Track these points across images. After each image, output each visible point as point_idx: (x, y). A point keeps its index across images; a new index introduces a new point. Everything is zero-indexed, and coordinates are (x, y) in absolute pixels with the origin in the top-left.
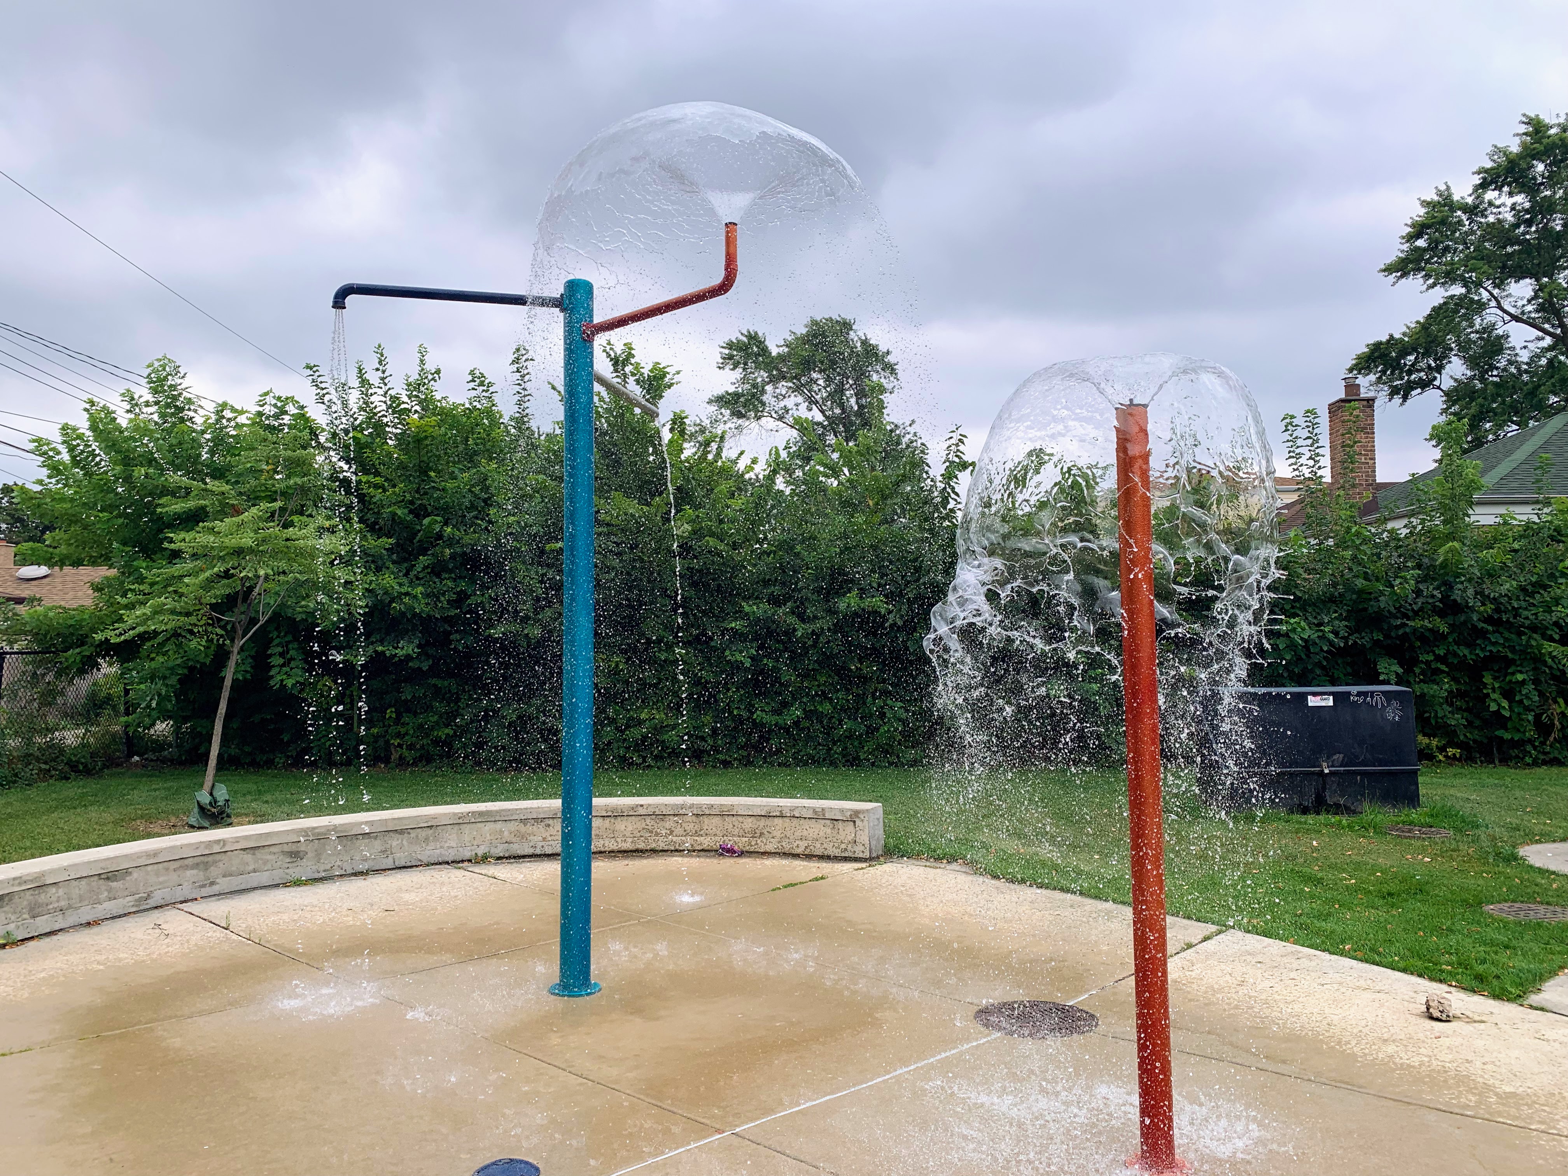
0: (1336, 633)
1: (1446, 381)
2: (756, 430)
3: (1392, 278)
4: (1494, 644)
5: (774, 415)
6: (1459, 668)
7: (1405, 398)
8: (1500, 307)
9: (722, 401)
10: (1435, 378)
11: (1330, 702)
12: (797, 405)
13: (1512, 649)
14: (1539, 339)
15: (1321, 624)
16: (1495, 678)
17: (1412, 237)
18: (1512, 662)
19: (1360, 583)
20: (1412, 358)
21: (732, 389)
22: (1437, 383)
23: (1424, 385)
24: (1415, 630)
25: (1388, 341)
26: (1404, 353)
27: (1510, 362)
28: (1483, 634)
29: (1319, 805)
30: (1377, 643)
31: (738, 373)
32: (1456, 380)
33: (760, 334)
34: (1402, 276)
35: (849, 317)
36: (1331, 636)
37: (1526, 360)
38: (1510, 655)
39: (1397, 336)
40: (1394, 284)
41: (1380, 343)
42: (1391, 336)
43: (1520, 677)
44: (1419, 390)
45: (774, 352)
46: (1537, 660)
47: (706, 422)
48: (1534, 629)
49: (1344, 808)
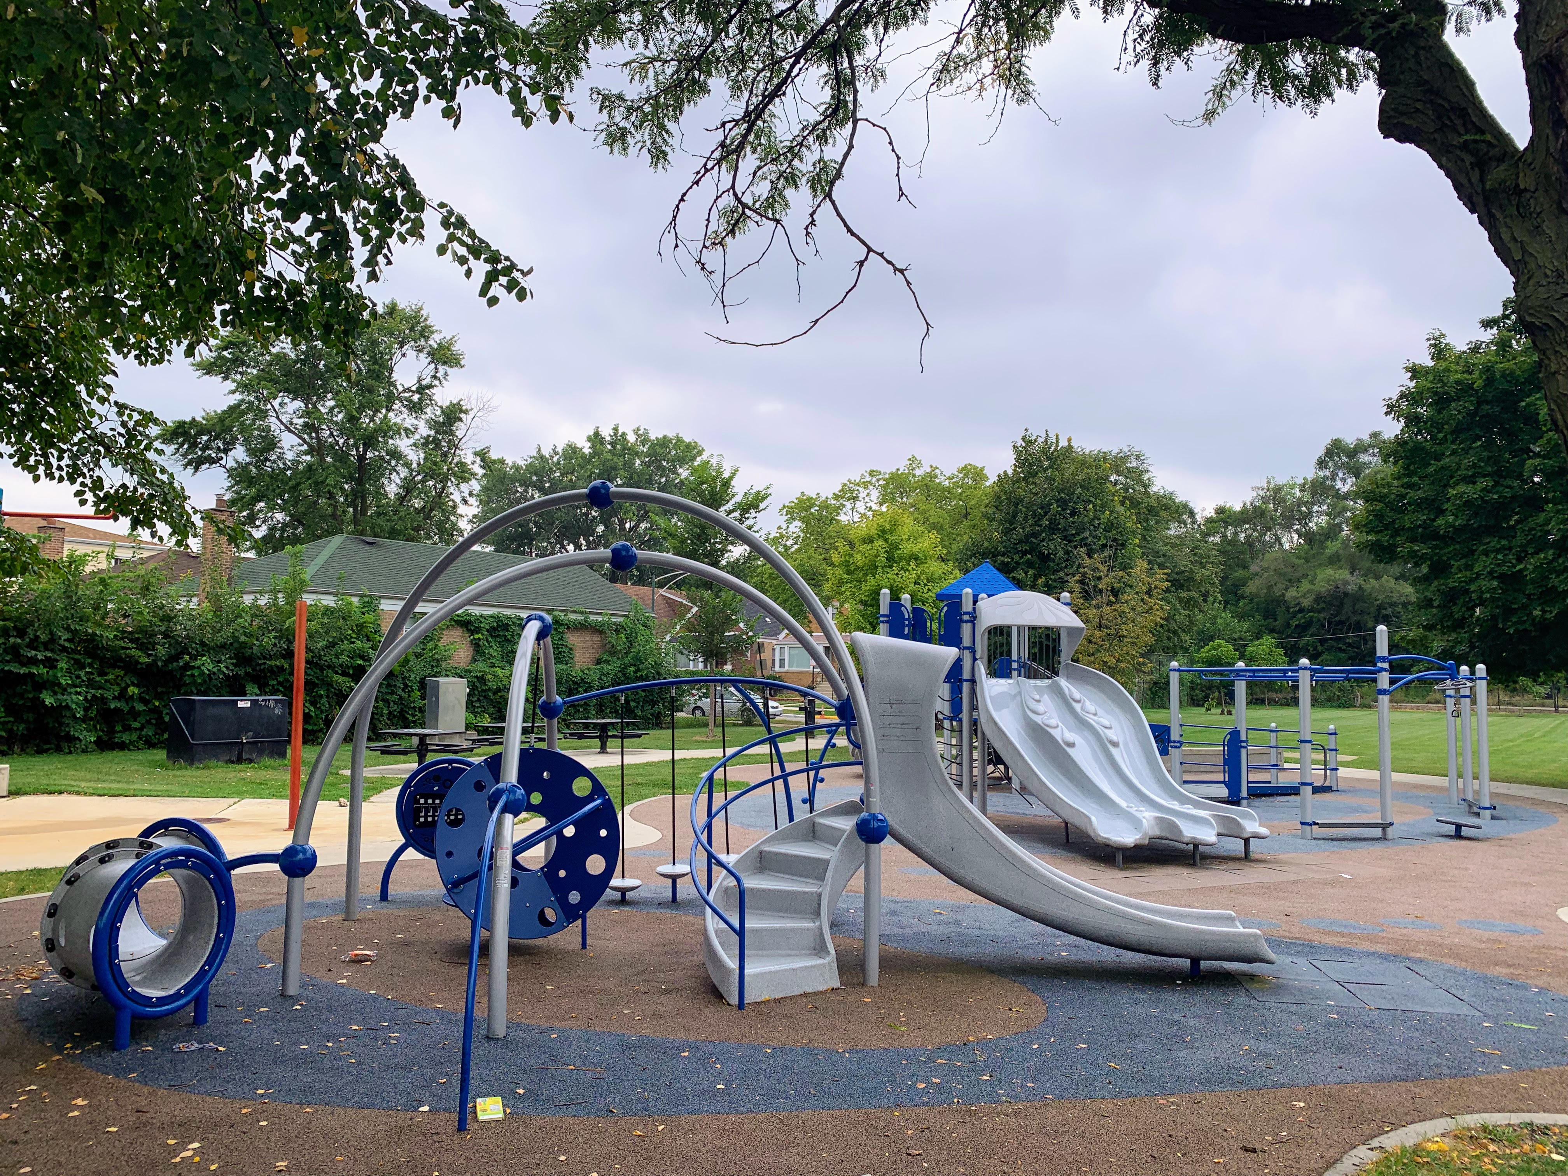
0: (227, 668)
1: (229, 461)
3: (199, 373)
7: (196, 469)
8: (278, 418)
10: (222, 458)
11: (248, 704)
13: (317, 678)
14: (300, 445)
15: (219, 662)
19: (243, 638)
20: (205, 438)
22: (223, 462)
23: (212, 461)
24: (271, 666)
25: (191, 423)
26: (200, 433)
27: (279, 458)
29: (239, 760)
30: (247, 673)
32: (237, 462)
34: (207, 374)
36: (225, 670)
37: (290, 458)
39: (199, 419)
40: (199, 377)
41: (185, 422)
42: (194, 419)
44: (207, 465)
46: (330, 685)
48: (329, 667)
49: (251, 761)
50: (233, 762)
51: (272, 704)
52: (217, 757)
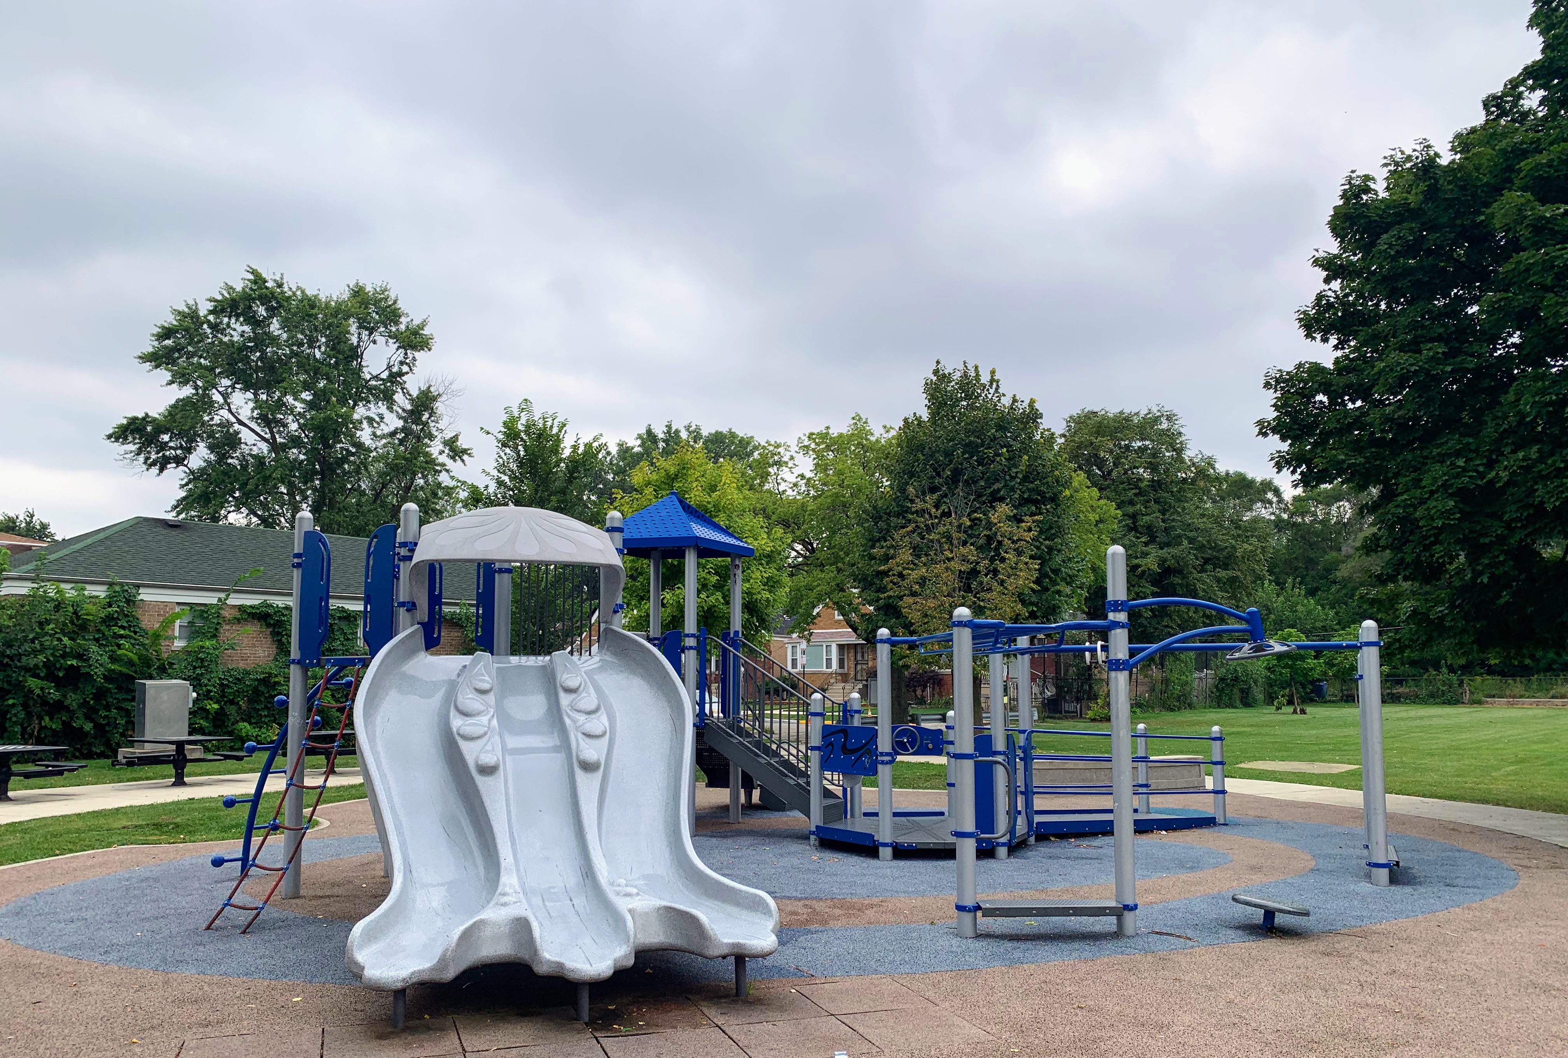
1: (195, 462)
3: (147, 366)
7: (161, 470)
8: (229, 410)
10: (186, 457)
17: (162, 337)
20: (166, 436)
22: (186, 462)
23: (177, 461)
25: (144, 419)
26: (159, 431)
32: (203, 462)
38: (6, 687)
39: (152, 414)
40: (148, 372)
41: (136, 418)
42: (147, 414)
44: (173, 465)
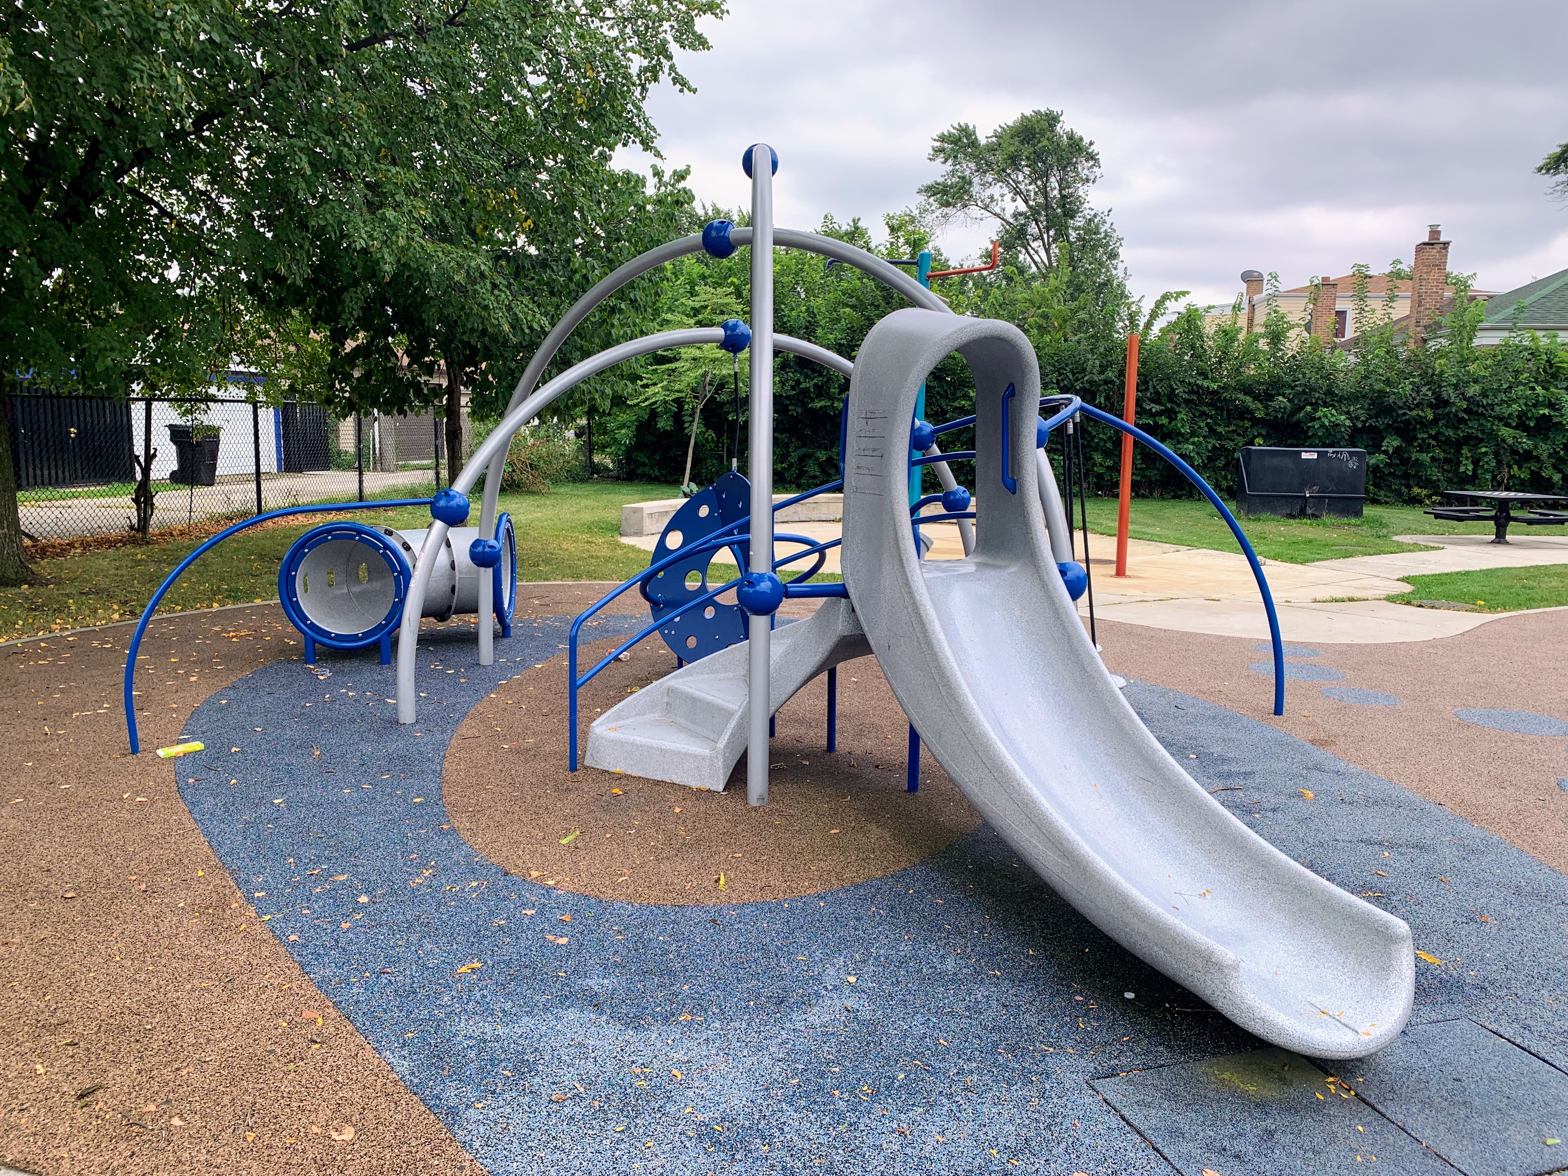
0: (1357, 418)
2: (962, 218)
4: (1471, 428)
5: (980, 204)
6: (1443, 442)
9: (932, 190)
11: (1315, 456)
12: (1002, 196)
13: (1482, 431)
16: (1470, 451)
18: (1482, 440)
19: (1379, 386)
21: (941, 180)
24: (1415, 417)
28: (1462, 421)
29: (1302, 514)
31: (948, 167)
33: (971, 127)
35: (1056, 109)
38: (1480, 435)
43: (1483, 450)
45: (983, 141)
46: (1499, 439)
47: (916, 212)
49: (1315, 516)
50: (1292, 517)
51: (1345, 456)
52: (1274, 511)
